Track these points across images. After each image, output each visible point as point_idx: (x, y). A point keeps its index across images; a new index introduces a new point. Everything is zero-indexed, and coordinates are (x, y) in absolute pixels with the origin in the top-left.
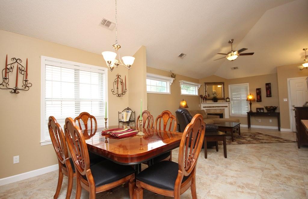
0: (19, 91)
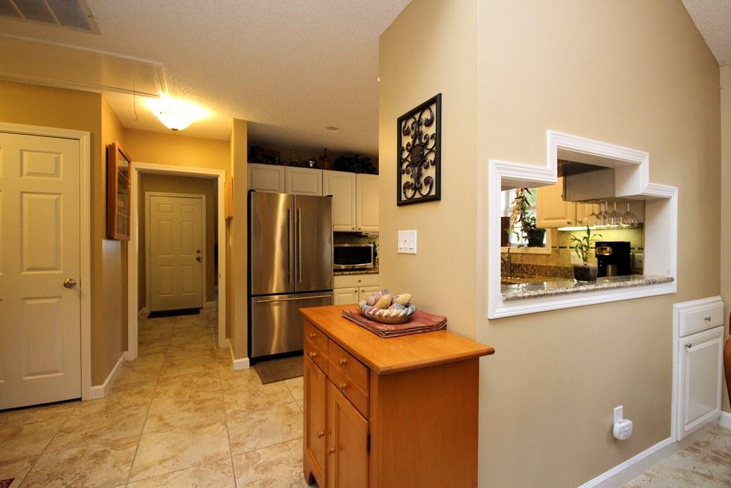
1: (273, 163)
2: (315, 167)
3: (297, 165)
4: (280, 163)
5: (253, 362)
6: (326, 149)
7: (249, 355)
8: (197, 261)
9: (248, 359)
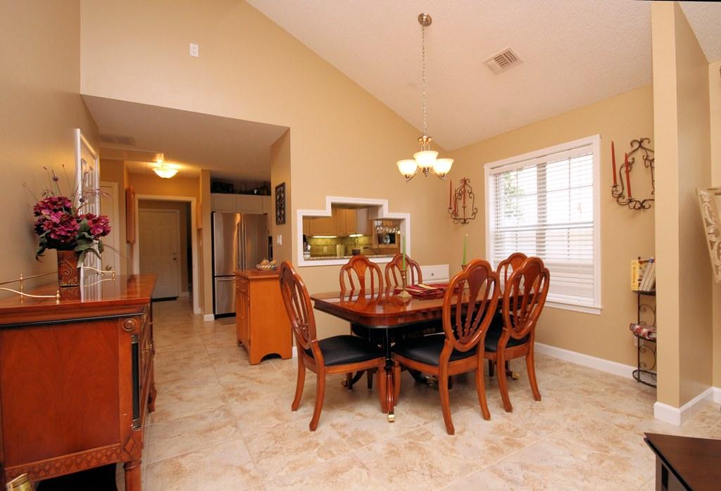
0: (469, 220)
1: (229, 192)
2: (258, 194)
3: (245, 193)
4: (233, 192)
5: (217, 317)
6: (265, 182)
7: (214, 313)
8: (174, 261)
9: (213, 315)
